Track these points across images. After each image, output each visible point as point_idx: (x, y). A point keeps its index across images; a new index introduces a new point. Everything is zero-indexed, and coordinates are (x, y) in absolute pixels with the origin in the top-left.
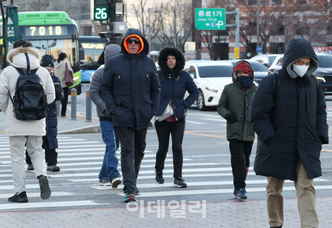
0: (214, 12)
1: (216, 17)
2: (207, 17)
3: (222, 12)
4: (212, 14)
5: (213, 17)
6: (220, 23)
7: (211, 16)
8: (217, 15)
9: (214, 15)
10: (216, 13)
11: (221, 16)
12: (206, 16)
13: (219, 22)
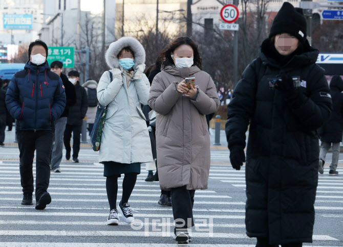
0: (62, 51)
1: (64, 55)
2: (55, 56)
3: (71, 51)
4: (60, 52)
5: (60, 55)
6: (69, 61)
7: (59, 54)
8: (65, 53)
9: (62, 54)
10: (64, 52)
11: (69, 54)
12: (53, 54)
13: (67, 60)
